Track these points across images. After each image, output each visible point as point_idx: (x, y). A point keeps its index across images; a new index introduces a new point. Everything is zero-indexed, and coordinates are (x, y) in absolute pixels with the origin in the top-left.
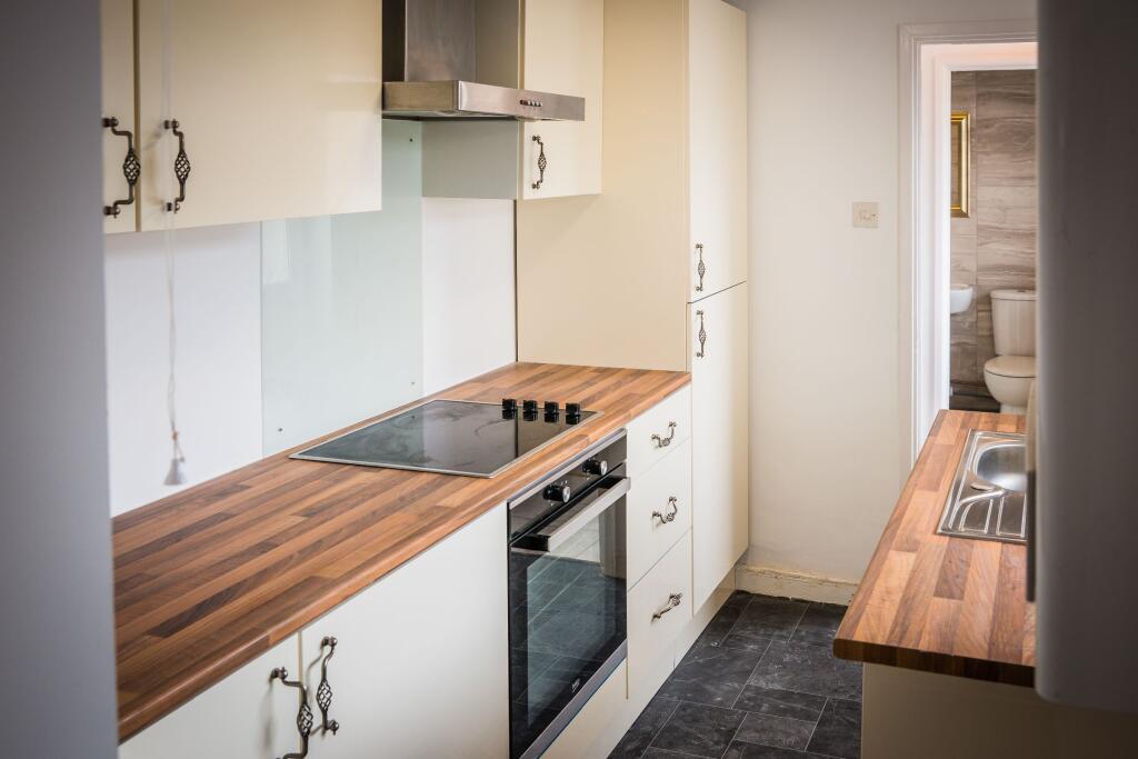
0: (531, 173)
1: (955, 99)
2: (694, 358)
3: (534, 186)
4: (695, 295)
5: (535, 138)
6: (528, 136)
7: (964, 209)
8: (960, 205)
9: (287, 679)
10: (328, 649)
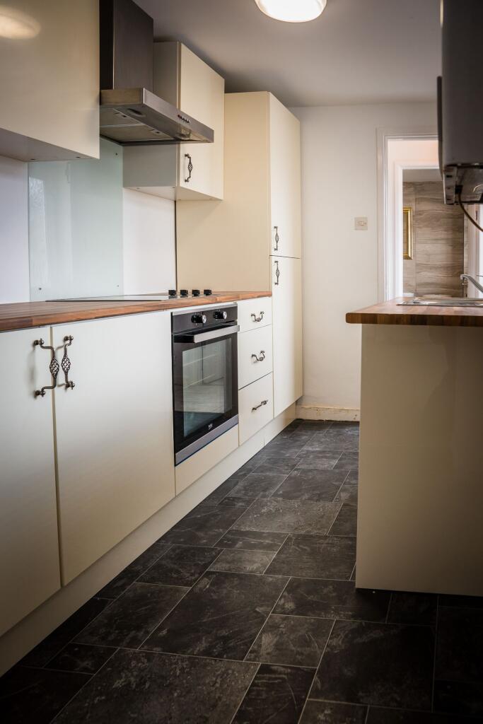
0: (184, 173)
1: (405, 201)
2: (273, 285)
3: (186, 181)
4: (274, 253)
5: (186, 155)
6: (182, 153)
7: (410, 255)
8: (407, 253)
9: (43, 345)
10: (68, 342)
